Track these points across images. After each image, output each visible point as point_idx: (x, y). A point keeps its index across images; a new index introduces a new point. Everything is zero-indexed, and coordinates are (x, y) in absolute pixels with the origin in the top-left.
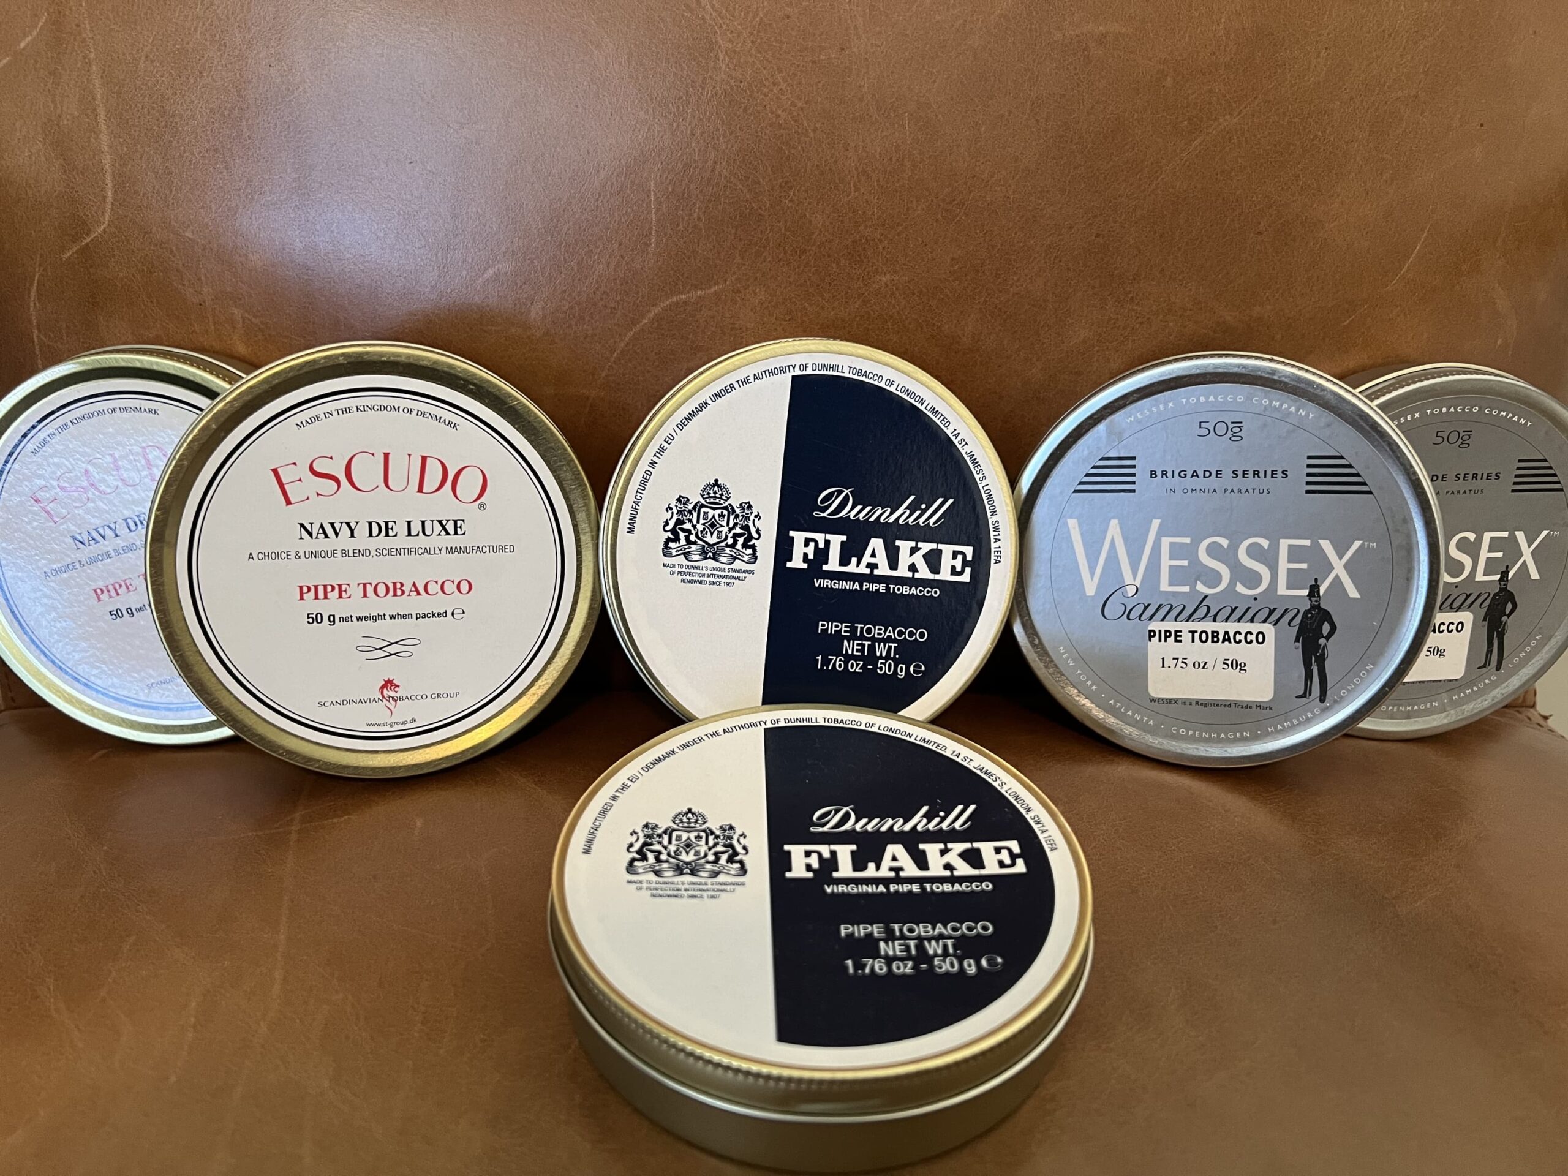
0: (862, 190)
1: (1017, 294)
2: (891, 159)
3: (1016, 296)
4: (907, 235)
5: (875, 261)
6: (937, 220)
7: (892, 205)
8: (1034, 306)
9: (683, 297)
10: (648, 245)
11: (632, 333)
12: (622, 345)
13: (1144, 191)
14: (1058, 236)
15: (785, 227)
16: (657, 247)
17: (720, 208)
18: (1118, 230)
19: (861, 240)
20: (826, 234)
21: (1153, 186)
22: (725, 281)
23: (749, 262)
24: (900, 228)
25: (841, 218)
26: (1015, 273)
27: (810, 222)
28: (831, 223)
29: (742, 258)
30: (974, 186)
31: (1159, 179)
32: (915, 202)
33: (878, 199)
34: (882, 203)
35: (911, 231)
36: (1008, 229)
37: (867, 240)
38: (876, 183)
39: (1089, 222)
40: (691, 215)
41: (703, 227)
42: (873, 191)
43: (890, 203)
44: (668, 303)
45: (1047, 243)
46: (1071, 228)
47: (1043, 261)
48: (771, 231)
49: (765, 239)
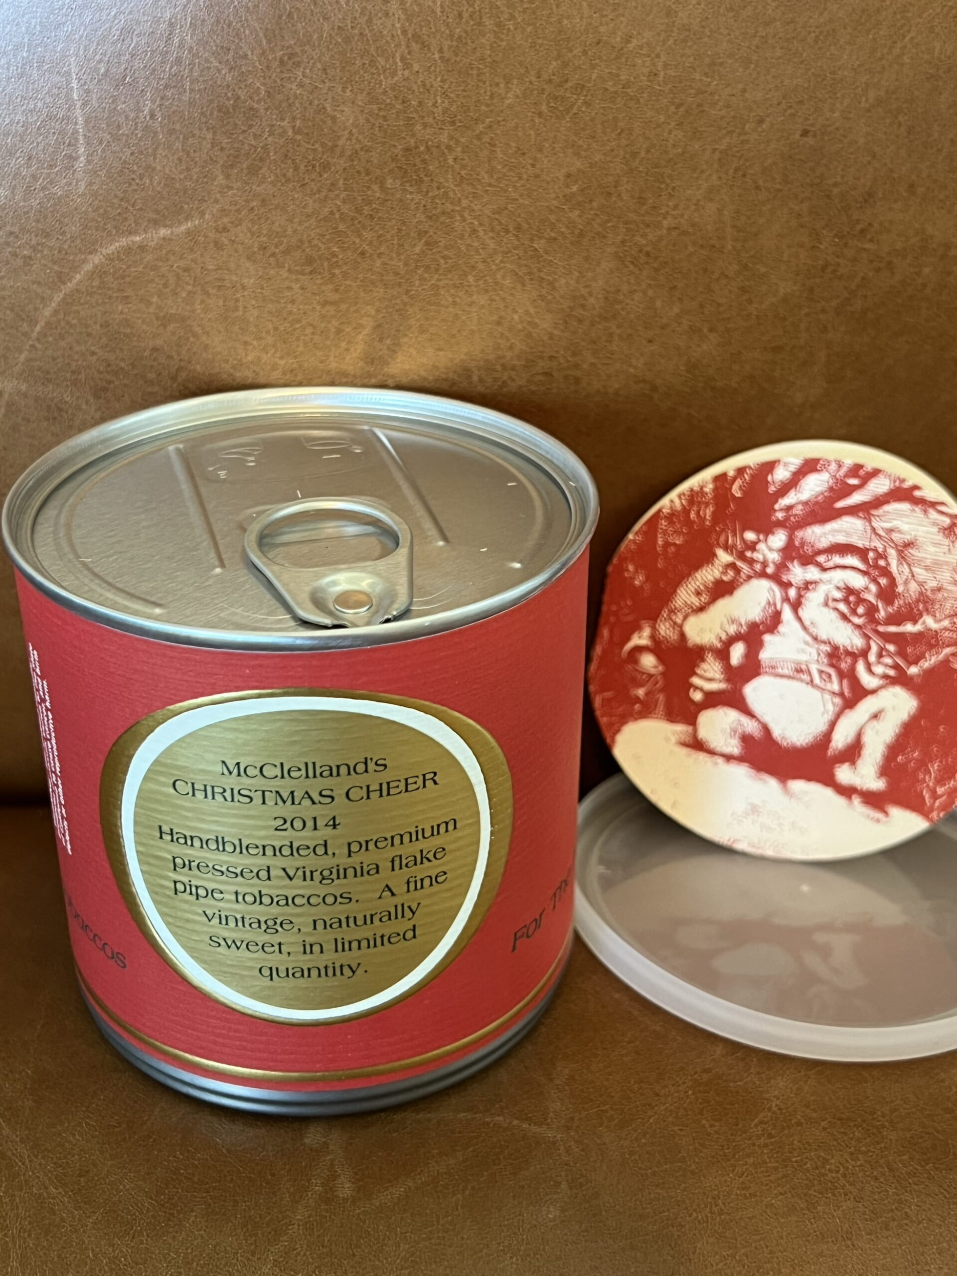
0: (416, 67)
1: (675, 228)
2: (460, 16)
3: (674, 233)
4: (492, 139)
5: (441, 180)
6: (540, 114)
7: (464, 90)
8: (702, 246)
9: (138, 238)
10: (72, 158)
11: (61, 295)
12: (47, 312)
13: (881, 59)
14: (740, 134)
15: (294, 127)
16: (89, 162)
17: (185, 98)
18: (837, 124)
19: (418, 148)
20: (361, 137)
21: (896, 51)
22: (203, 214)
23: (239, 184)
24: (481, 127)
25: (382, 113)
26: (671, 196)
27: (334, 118)
28: (368, 121)
29: (228, 177)
30: (600, 58)
31: (907, 39)
32: (502, 86)
33: (442, 81)
34: (449, 88)
35: (498, 132)
36: (658, 126)
37: (428, 148)
38: (437, 56)
39: (789, 111)
40: (139, 110)
41: (159, 129)
42: (433, 68)
43: (462, 88)
44: (113, 247)
45: (723, 147)
46: (761, 121)
47: (714, 177)
48: (271, 134)
49: (262, 148)
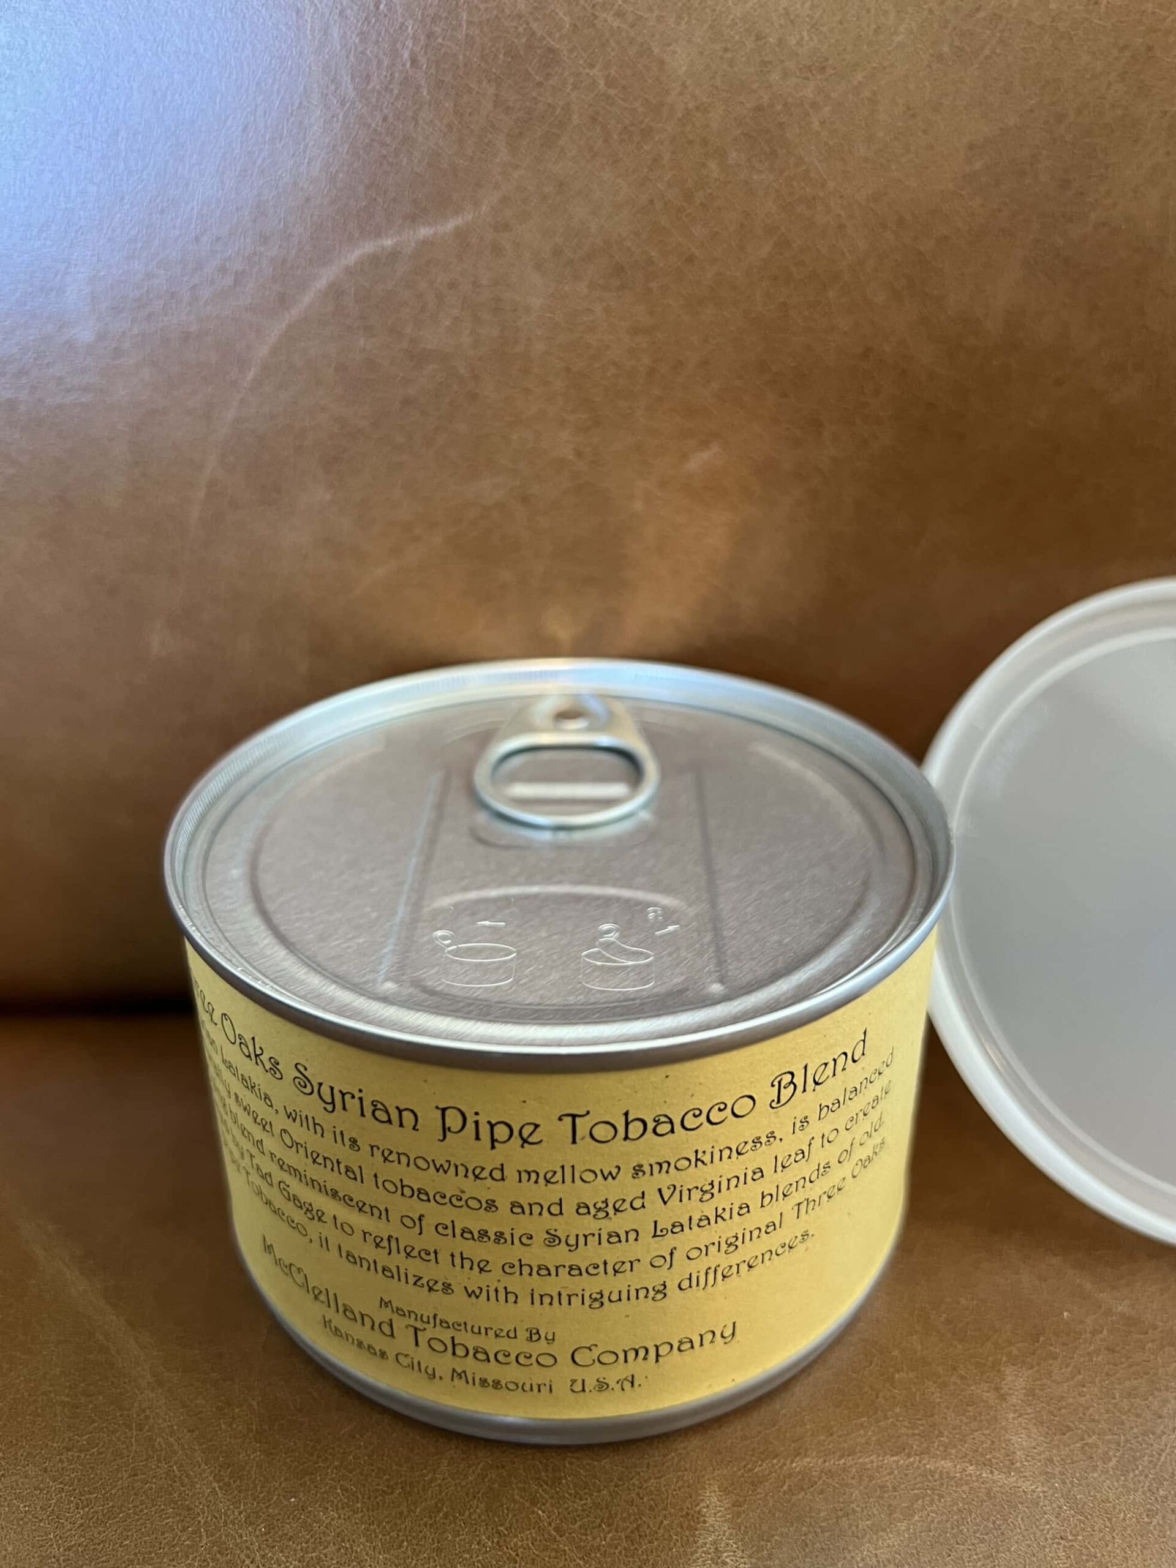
1: (1104, 224)
3: (1103, 231)
4: (873, 93)
5: (802, 153)
6: (940, 58)
7: (841, 23)
8: (1137, 250)
9: (389, 242)
11: (281, 325)
12: (263, 351)
15: (607, 77)
16: (325, 132)
17: (461, 35)
19: (774, 106)
20: (697, 91)
22: (477, 204)
23: (529, 160)
24: (860, 76)
25: (729, 55)
26: (1103, 177)
27: (662, 62)
28: (708, 67)
29: (514, 151)
35: (883, 83)
36: (1094, 77)
41: (423, 83)
44: (354, 256)
48: (575, 87)
49: (563, 109)
